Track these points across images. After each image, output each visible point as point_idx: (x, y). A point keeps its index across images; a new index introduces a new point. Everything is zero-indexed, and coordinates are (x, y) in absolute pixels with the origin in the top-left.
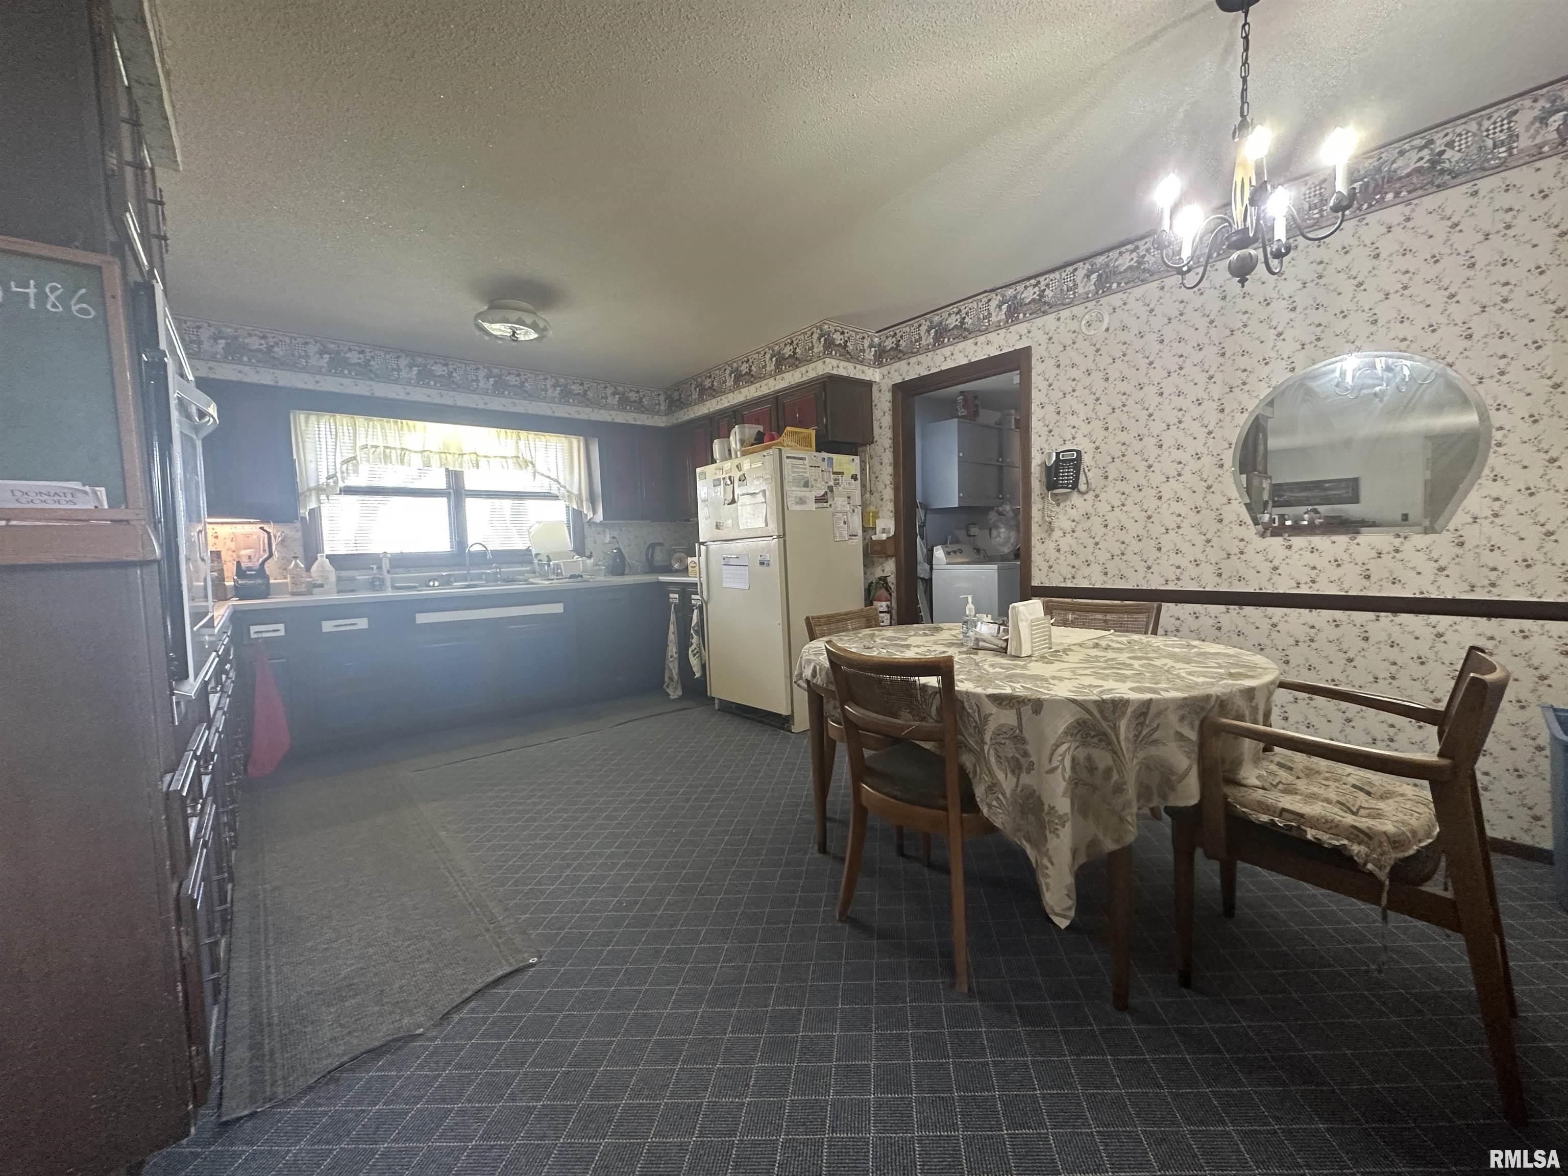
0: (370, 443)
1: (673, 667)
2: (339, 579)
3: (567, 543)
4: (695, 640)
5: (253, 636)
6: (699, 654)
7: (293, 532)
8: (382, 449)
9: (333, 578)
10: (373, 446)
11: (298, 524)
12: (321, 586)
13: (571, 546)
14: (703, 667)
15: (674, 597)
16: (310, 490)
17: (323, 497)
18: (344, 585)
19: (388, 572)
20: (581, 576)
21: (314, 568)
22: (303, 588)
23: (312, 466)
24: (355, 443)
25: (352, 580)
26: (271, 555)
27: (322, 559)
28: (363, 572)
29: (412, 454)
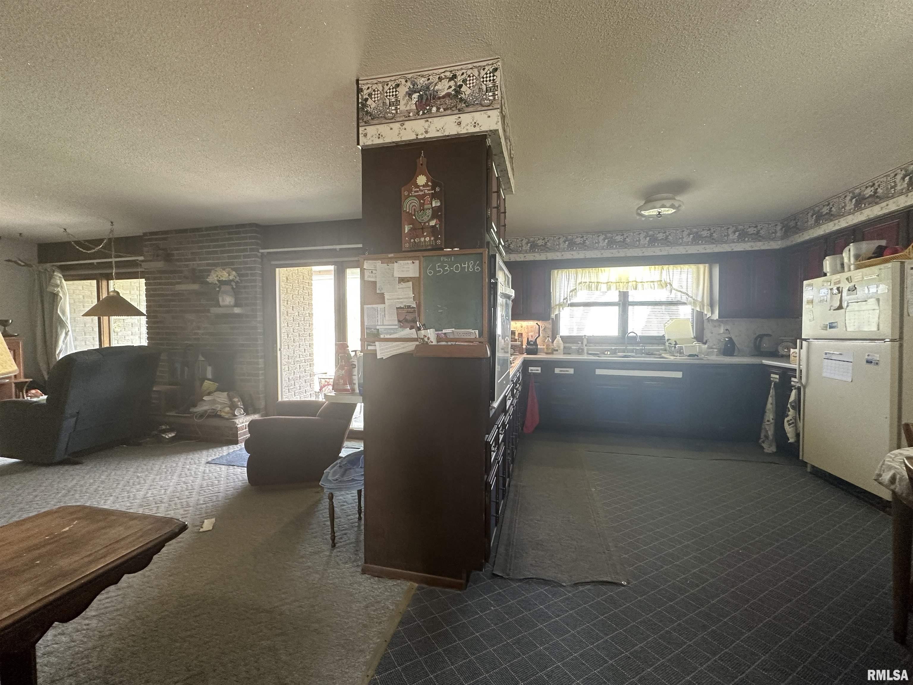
0: (583, 281)
1: (769, 428)
2: (564, 348)
3: (691, 333)
4: (791, 413)
5: (530, 371)
6: (794, 423)
7: (548, 324)
8: (588, 283)
9: (562, 347)
10: (584, 282)
11: (550, 321)
12: (557, 350)
13: (692, 335)
14: (798, 435)
15: (775, 377)
16: (556, 305)
17: (561, 309)
18: (567, 351)
19: (586, 345)
20: (697, 356)
21: (555, 342)
22: (550, 351)
23: (558, 294)
24: (576, 282)
25: (570, 348)
26: (539, 335)
27: (558, 338)
28: (575, 345)
29: (602, 284)
